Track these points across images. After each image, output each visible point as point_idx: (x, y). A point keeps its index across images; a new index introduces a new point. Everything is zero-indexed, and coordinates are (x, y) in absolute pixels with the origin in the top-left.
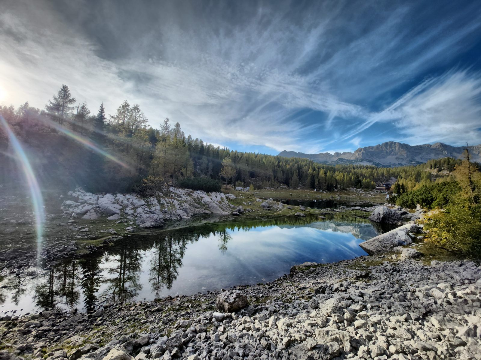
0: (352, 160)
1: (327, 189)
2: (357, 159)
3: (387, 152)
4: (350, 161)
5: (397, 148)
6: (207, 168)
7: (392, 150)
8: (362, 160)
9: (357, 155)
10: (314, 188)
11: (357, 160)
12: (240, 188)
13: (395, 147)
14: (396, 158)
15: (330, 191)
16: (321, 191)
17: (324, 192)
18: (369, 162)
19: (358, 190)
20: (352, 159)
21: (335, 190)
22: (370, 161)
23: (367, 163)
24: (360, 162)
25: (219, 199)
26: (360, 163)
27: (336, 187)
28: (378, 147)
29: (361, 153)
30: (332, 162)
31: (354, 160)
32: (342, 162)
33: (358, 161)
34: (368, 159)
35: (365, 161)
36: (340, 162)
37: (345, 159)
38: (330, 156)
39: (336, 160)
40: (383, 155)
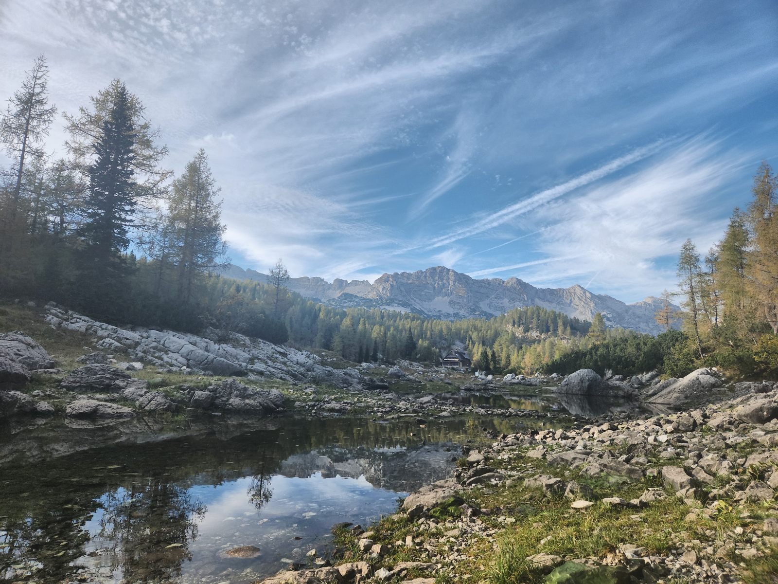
0: (371, 300)
2: (381, 298)
3: (434, 288)
4: (368, 302)
5: (451, 283)
7: (444, 285)
8: (390, 302)
9: (381, 289)
11: (380, 301)
13: (449, 278)
14: (451, 302)
20: (370, 296)
22: (404, 305)
23: (401, 307)
24: (388, 304)
26: (387, 307)
28: (419, 275)
29: (388, 286)
30: (329, 301)
31: (376, 300)
32: (351, 304)
33: (382, 304)
34: (401, 299)
35: (397, 303)
36: (346, 302)
37: (356, 297)
38: (323, 285)
39: (339, 298)
40: (427, 294)
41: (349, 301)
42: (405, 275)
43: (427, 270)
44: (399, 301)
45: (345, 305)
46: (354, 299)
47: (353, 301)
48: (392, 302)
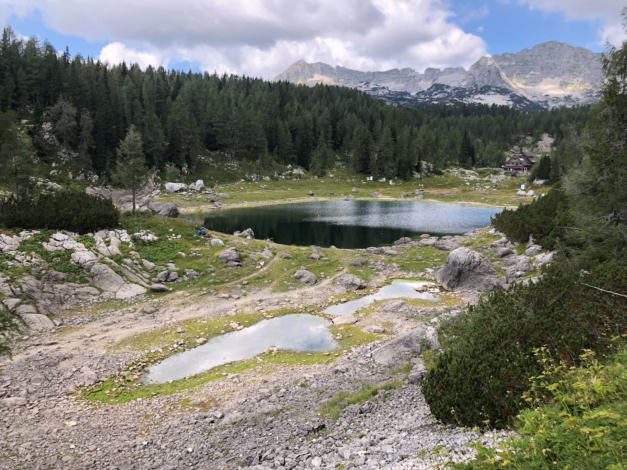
0: (464, 90)
1: (398, 175)
2: (476, 86)
3: (542, 68)
4: (461, 92)
5: (563, 60)
6: (78, 130)
7: (554, 64)
8: (486, 90)
9: (476, 75)
10: (369, 174)
11: (475, 89)
12: (177, 186)
13: (562, 55)
14: (561, 84)
15: (405, 179)
16: (384, 179)
17: (391, 182)
18: (501, 94)
19: (467, 171)
20: (464, 85)
21: (417, 175)
23: (498, 95)
24: (482, 93)
25: (114, 249)
27: (418, 169)
28: (525, 54)
30: (418, 94)
31: (470, 89)
32: (441, 95)
33: (477, 92)
34: (499, 86)
35: (494, 91)
36: (436, 94)
37: (448, 87)
38: (414, 76)
39: (429, 89)
40: (533, 77)
41: (439, 93)
42: (507, 56)
43: (534, 47)
44: (497, 88)
45: (436, 97)
46: (445, 90)
47: (445, 92)
48: (488, 90)
